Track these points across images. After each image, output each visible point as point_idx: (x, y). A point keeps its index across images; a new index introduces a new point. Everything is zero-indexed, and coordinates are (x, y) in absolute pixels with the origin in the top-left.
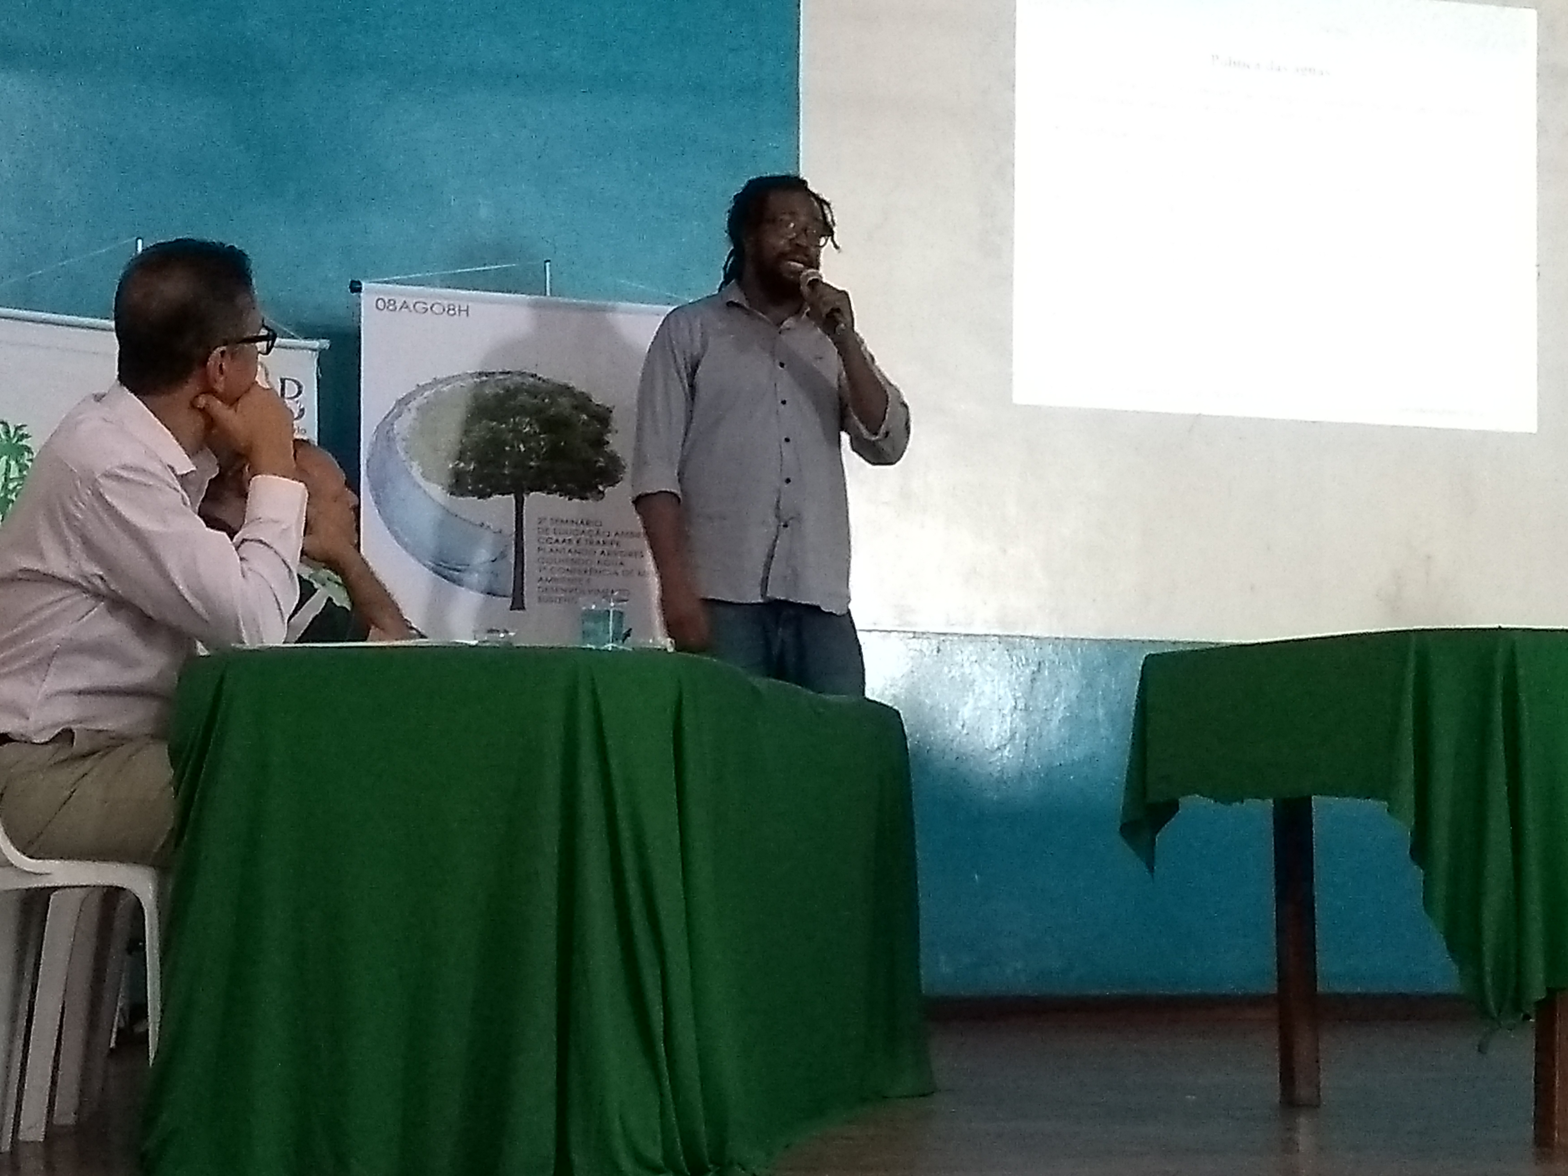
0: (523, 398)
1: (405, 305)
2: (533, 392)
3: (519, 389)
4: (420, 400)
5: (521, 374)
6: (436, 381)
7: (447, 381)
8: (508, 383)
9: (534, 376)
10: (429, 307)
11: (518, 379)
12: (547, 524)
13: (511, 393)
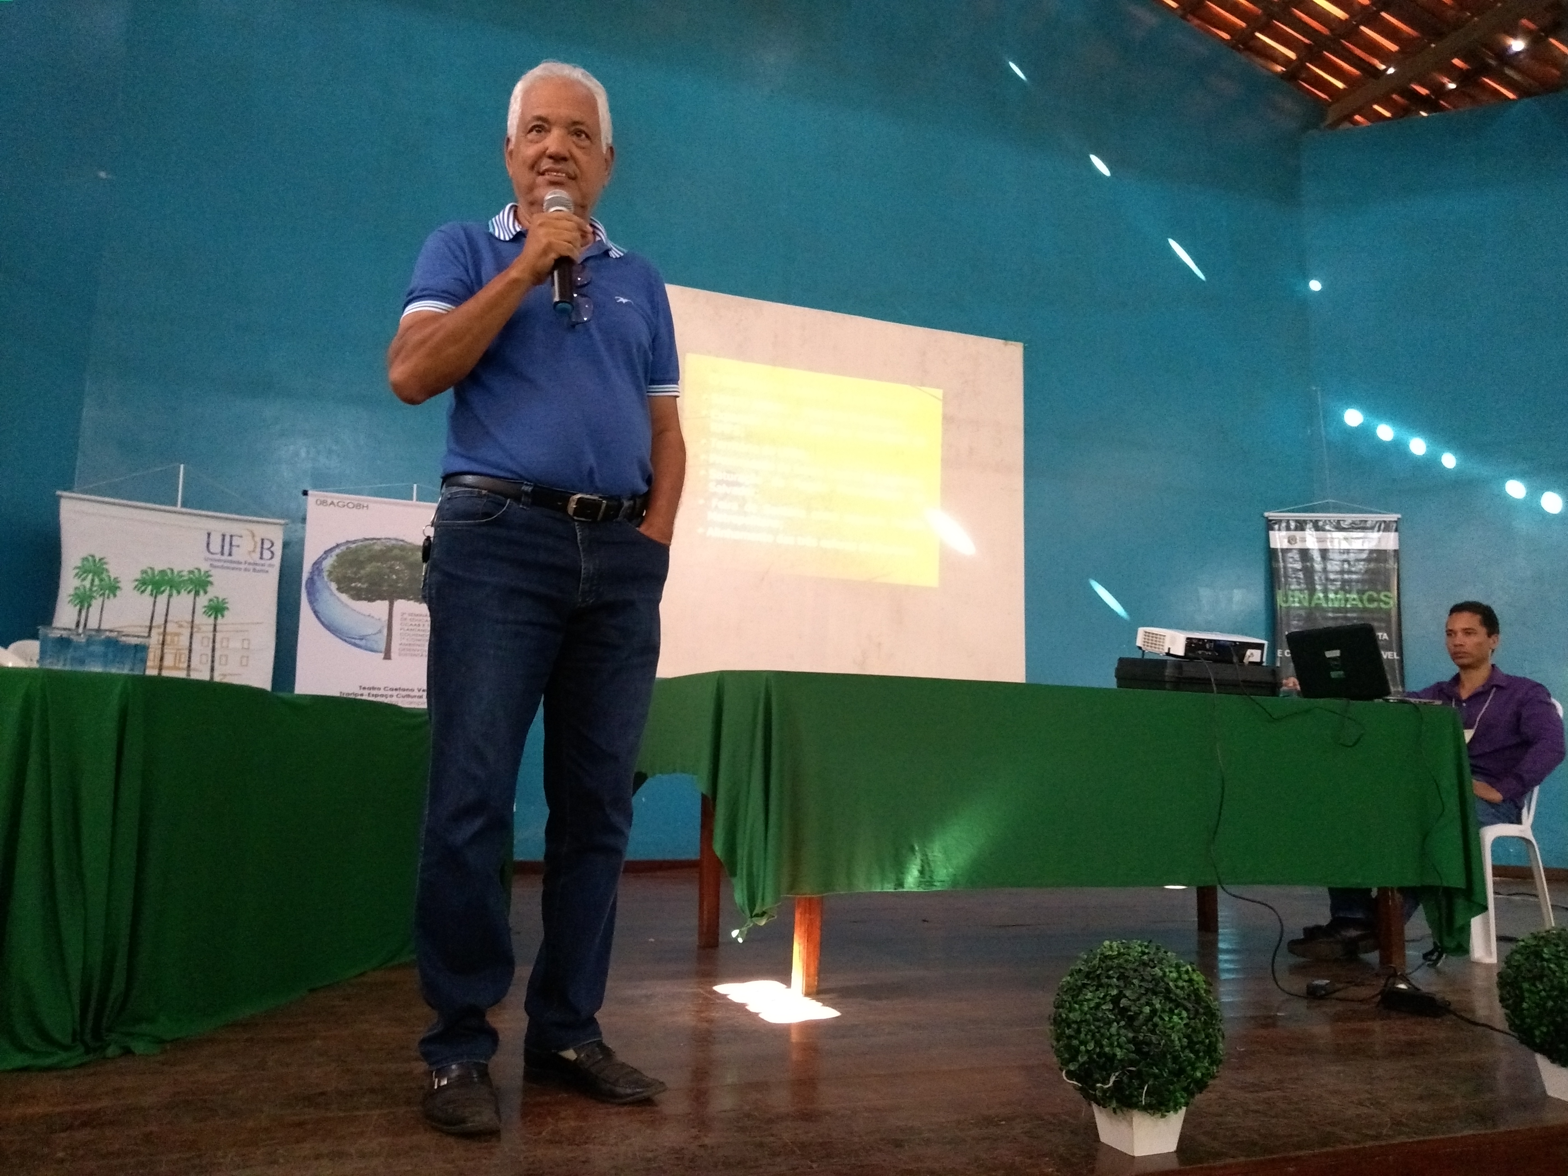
0: (396, 552)
1: (332, 503)
2: (402, 548)
3: (394, 547)
4: (338, 551)
5: (396, 539)
6: (348, 542)
7: (354, 542)
8: (388, 544)
9: (402, 541)
10: (346, 504)
11: (394, 542)
12: (405, 616)
13: (390, 549)
